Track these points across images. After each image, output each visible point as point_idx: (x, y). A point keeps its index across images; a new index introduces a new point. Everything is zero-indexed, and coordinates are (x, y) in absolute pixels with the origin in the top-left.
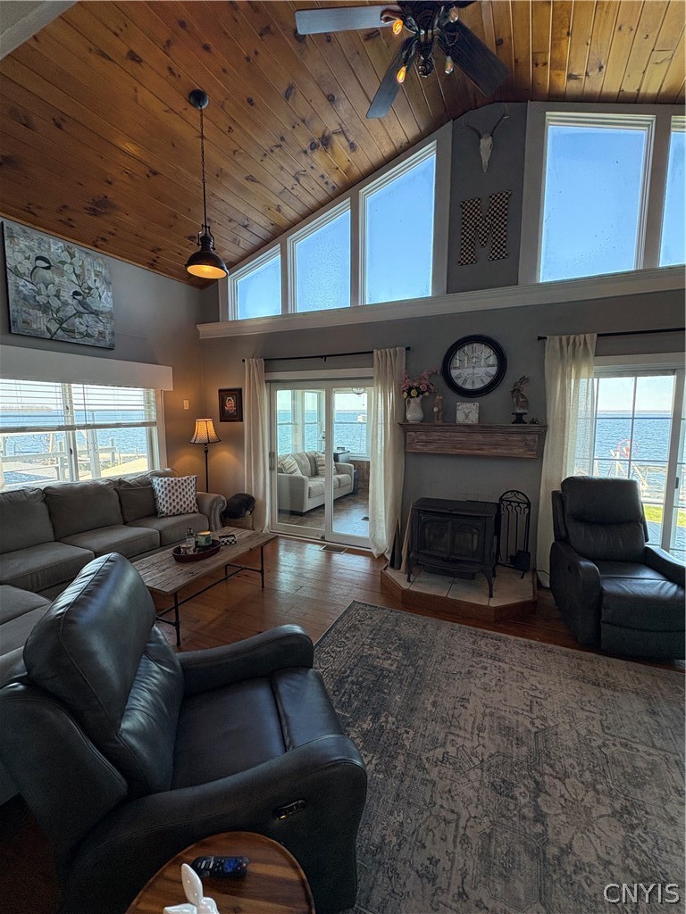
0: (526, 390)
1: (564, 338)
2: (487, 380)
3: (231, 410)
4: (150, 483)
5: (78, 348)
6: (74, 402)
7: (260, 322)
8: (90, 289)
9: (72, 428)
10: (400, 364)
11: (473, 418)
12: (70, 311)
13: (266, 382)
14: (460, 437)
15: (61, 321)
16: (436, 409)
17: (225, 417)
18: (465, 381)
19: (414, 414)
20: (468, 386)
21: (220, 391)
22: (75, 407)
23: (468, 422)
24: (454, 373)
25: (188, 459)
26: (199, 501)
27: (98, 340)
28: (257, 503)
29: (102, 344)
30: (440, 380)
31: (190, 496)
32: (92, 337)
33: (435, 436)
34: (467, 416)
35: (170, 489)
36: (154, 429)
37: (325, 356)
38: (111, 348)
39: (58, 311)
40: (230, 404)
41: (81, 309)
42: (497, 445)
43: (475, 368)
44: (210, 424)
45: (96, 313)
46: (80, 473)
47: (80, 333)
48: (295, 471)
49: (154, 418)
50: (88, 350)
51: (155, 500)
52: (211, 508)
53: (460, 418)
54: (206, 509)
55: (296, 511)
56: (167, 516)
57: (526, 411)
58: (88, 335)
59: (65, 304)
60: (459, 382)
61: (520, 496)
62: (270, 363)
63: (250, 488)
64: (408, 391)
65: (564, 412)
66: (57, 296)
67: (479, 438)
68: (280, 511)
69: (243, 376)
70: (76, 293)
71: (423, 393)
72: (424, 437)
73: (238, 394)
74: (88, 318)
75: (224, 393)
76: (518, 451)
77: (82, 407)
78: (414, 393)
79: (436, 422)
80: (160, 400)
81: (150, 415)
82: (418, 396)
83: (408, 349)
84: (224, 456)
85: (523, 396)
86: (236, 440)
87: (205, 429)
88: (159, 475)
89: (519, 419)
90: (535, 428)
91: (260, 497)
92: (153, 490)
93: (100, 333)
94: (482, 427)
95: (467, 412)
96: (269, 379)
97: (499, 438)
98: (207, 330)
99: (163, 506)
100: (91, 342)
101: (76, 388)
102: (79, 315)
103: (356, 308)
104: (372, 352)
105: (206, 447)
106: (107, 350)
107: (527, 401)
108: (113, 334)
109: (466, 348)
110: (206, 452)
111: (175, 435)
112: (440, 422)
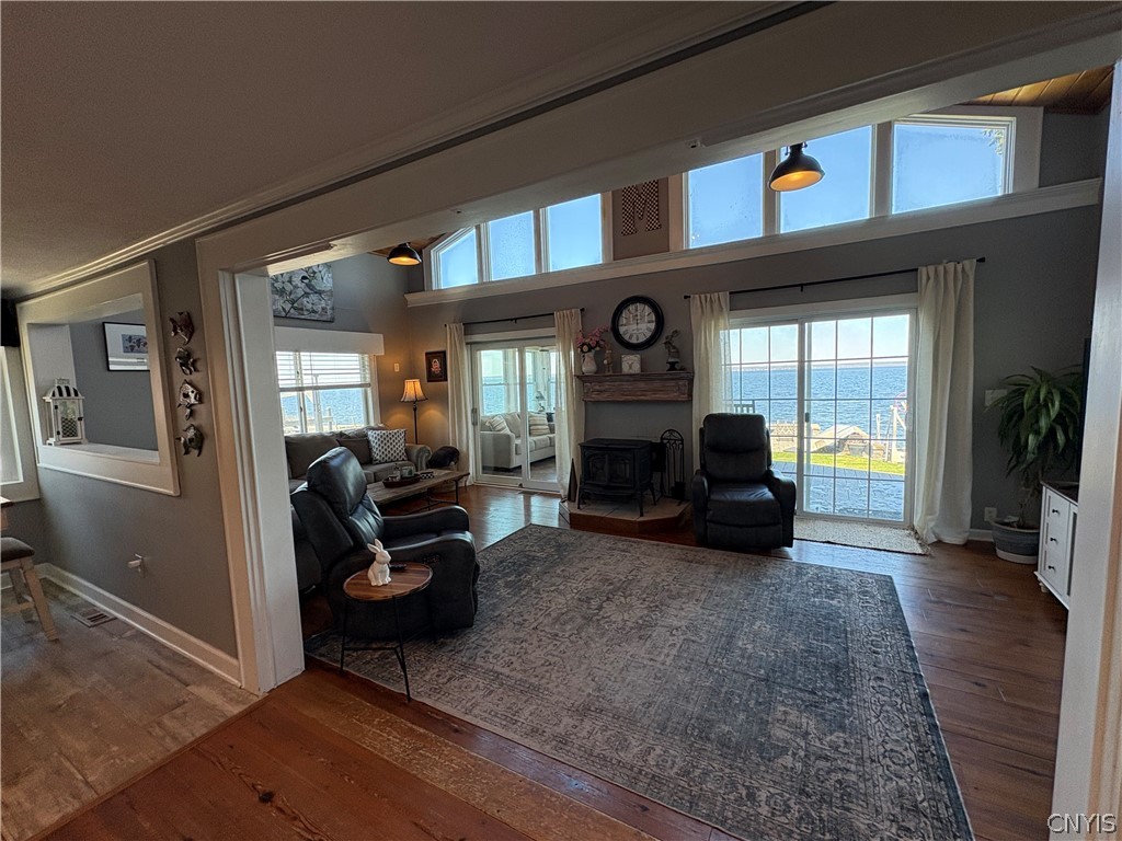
0: (676, 342)
1: (703, 296)
2: (649, 334)
3: (437, 371)
4: (366, 436)
5: (305, 323)
6: (303, 367)
7: (459, 291)
8: (314, 273)
9: (301, 389)
10: (576, 323)
11: (636, 368)
12: (300, 292)
13: (467, 344)
14: (627, 386)
15: (293, 302)
16: (605, 362)
17: (432, 377)
18: (631, 336)
19: (589, 367)
20: (634, 341)
21: (427, 354)
22: (304, 372)
23: (632, 372)
24: (622, 330)
25: (400, 417)
26: (407, 451)
27: (321, 315)
28: (462, 455)
29: (324, 318)
30: (611, 337)
31: (400, 447)
32: (316, 312)
33: (606, 386)
34: (630, 367)
35: (383, 440)
36: (369, 390)
37: (516, 319)
38: (331, 321)
39: (291, 293)
40: (436, 365)
41: (308, 291)
42: (655, 391)
43: (638, 325)
44: (418, 384)
45: (320, 293)
46: (309, 427)
47: (308, 310)
48: (503, 429)
49: (368, 380)
50: (314, 323)
51: (370, 449)
52: (418, 456)
53: (625, 369)
54: (414, 458)
55: (501, 465)
56: (380, 463)
57: (677, 360)
58: (314, 312)
59: (296, 287)
60: (626, 337)
61: (675, 434)
62: (469, 327)
63: (454, 441)
64: (584, 347)
65: (707, 360)
66: (290, 282)
67: (642, 385)
68: (484, 468)
69: (446, 339)
70: (304, 278)
71: (593, 348)
72: (597, 387)
73: (442, 355)
74: (314, 297)
75: (430, 356)
76: (672, 396)
77: (309, 372)
78: (585, 348)
79: (607, 374)
80: (374, 364)
81: (365, 378)
82: (589, 351)
83: (582, 310)
84: (432, 414)
85: (674, 347)
86: (441, 399)
87: (413, 388)
88: (374, 429)
89: (672, 366)
90: (683, 374)
91: (465, 450)
92: (368, 442)
93: (323, 309)
94: (645, 375)
95: (631, 363)
96: (469, 341)
97: (658, 384)
98: (414, 299)
99: (377, 454)
100: (316, 317)
101: (305, 356)
102: (306, 295)
103: (541, 276)
104: (553, 314)
105: (415, 406)
106: (327, 322)
107: (678, 352)
108: (333, 309)
109: (631, 307)
110: (415, 410)
111: (387, 397)
112: (611, 373)
